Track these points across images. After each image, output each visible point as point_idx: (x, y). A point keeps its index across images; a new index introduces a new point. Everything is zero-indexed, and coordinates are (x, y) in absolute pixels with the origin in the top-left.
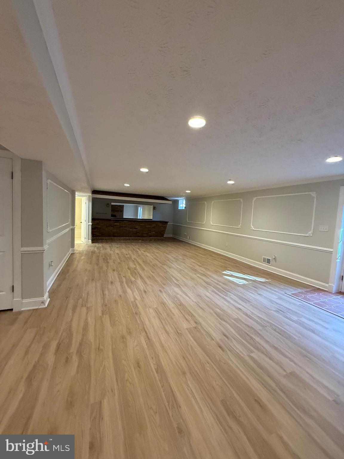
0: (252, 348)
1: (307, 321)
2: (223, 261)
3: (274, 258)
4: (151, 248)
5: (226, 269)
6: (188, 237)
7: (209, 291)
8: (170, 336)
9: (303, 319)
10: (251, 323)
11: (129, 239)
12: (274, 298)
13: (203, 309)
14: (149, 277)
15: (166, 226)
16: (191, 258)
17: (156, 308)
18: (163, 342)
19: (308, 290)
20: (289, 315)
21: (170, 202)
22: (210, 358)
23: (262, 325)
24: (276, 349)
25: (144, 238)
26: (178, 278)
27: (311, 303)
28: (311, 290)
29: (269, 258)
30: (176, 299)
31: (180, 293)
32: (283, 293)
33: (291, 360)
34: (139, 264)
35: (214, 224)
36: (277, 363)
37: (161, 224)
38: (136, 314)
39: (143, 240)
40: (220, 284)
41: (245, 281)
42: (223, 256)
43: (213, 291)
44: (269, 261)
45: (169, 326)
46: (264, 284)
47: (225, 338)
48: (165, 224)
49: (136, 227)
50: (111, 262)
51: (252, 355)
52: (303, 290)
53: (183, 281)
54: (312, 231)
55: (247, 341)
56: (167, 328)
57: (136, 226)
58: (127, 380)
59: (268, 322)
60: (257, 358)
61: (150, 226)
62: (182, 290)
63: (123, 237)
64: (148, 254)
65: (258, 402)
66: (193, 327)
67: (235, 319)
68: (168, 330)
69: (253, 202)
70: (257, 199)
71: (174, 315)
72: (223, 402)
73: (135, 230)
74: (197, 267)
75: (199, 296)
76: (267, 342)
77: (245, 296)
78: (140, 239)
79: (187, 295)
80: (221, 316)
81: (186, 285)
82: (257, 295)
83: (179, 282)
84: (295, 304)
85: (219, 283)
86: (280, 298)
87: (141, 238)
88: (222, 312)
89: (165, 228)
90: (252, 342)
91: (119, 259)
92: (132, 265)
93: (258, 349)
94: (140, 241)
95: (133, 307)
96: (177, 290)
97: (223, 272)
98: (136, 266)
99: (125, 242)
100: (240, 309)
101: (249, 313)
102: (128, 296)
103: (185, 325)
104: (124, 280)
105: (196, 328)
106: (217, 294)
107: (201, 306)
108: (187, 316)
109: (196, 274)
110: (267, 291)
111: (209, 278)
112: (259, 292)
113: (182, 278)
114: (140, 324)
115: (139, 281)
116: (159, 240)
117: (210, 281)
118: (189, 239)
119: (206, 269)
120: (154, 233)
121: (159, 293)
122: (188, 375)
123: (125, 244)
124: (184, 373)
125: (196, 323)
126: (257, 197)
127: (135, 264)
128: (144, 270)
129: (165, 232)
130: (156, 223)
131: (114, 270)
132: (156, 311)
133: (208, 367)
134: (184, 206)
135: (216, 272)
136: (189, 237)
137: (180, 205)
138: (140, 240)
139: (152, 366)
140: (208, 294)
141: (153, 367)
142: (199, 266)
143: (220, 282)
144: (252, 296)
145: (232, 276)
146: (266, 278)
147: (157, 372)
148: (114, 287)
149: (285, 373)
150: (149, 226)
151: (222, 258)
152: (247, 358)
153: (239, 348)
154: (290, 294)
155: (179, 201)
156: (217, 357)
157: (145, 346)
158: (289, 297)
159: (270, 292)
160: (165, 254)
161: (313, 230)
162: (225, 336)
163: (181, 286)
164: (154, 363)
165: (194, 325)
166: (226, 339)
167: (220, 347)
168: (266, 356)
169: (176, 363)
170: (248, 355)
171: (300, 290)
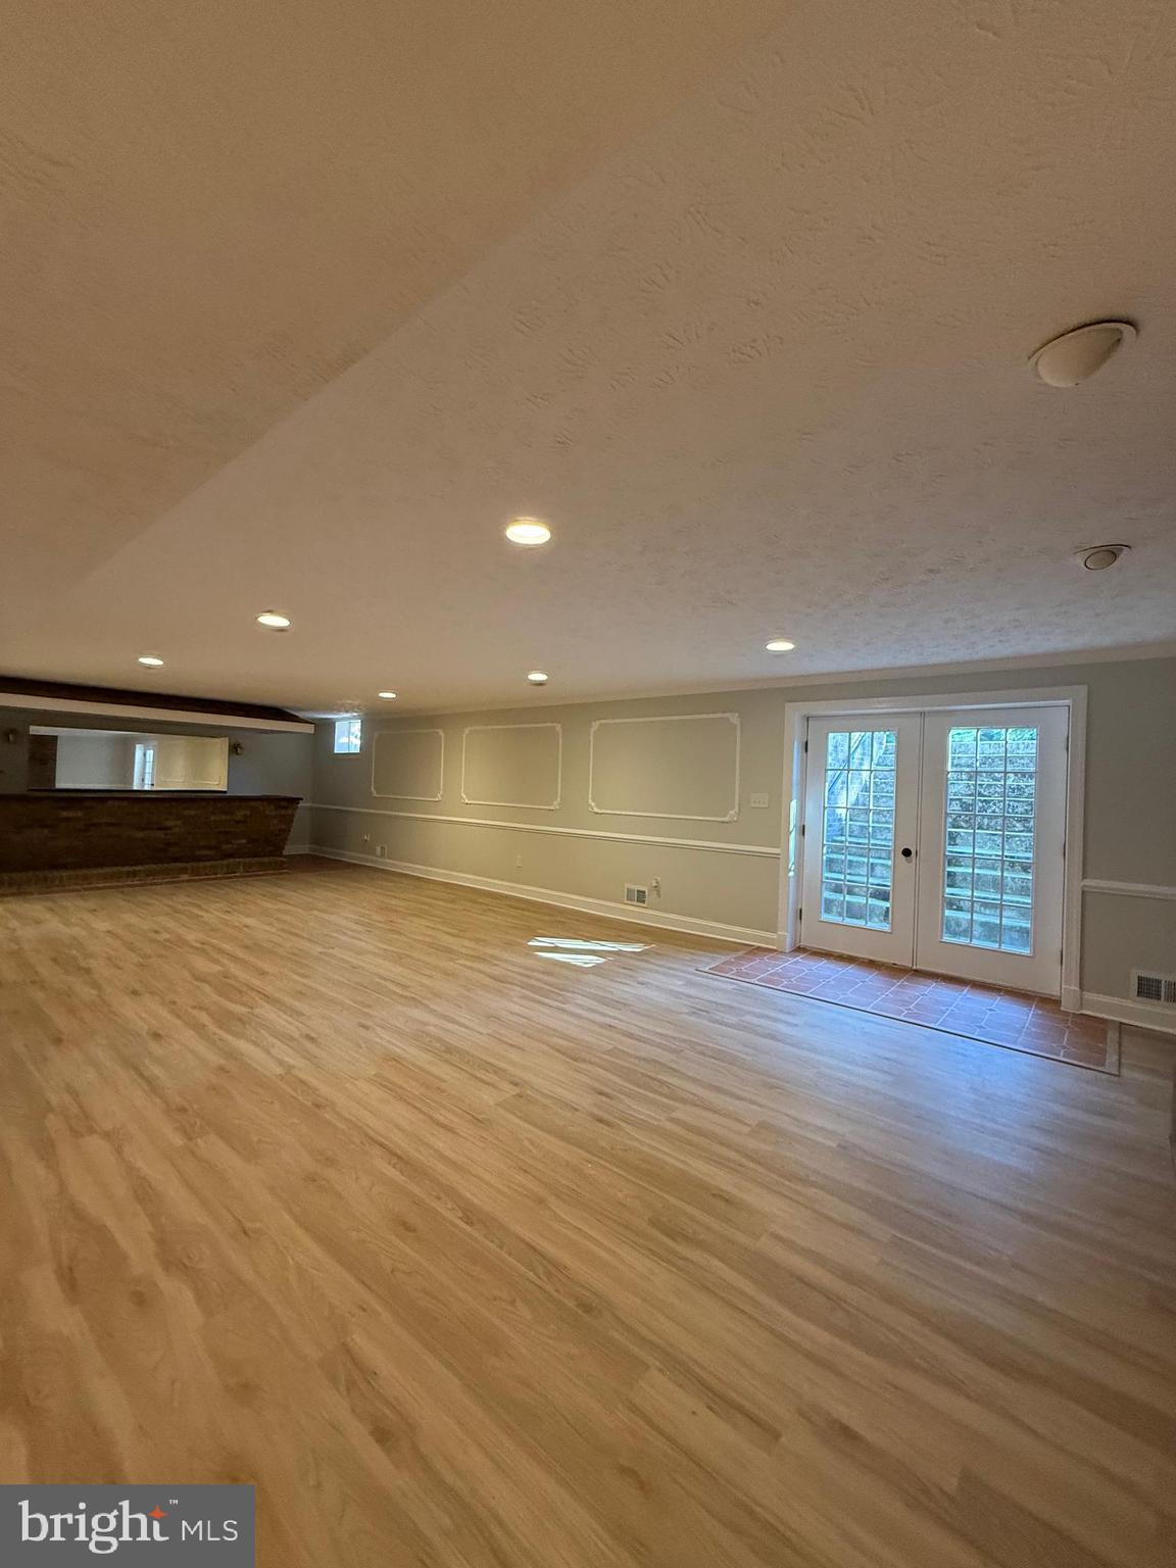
0: (671, 1102)
1: (756, 1021)
2: (513, 912)
3: (654, 885)
4: (249, 897)
5: (534, 934)
6: (378, 849)
7: (514, 999)
8: (462, 1134)
9: (748, 1018)
10: (646, 1051)
11: (134, 874)
12: (677, 985)
13: (519, 1048)
14: (300, 994)
15: (293, 815)
16: (415, 915)
17: (375, 1075)
18: (448, 1153)
19: (740, 954)
20: (719, 1016)
21: (309, 729)
22: (588, 1152)
23: (673, 1051)
24: (718, 1089)
25: (202, 864)
26: (404, 981)
27: (752, 981)
28: (746, 954)
29: (642, 889)
30: (428, 1039)
31: (432, 1019)
32: (692, 970)
33: (753, 1102)
34: (234, 958)
35: (473, 799)
36: (728, 1115)
37: (272, 807)
38: (318, 1106)
39: (196, 872)
40: (535, 974)
41: (596, 958)
42: (507, 897)
43: (525, 997)
44: (641, 897)
45: (442, 1111)
46: (644, 957)
47: (604, 1099)
48: (286, 808)
49: (168, 823)
50: (99, 967)
51: (674, 1115)
52: (731, 957)
53: (422, 985)
54: (737, 809)
55: (655, 1092)
56: (441, 1119)
57: (167, 819)
58: (392, 1271)
59: (685, 1041)
60: (688, 1119)
61: (228, 817)
62: (433, 1012)
63: (101, 865)
64: (249, 921)
65: (720, 1195)
66: (514, 1096)
67: (609, 1053)
68: (445, 1122)
69: (592, 733)
70: (601, 725)
71: (445, 1081)
72: (653, 1223)
73: (160, 834)
74: (447, 940)
75: (491, 1017)
76: (695, 1081)
77: (612, 993)
78: (184, 871)
79: (454, 1022)
80: (573, 1054)
81: (437, 995)
82: (636, 984)
83: (411, 989)
84: (725, 991)
85: (530, 973)
86: (690, 984)
87: (188, 865)
88: (571, 1044)
89: (289, 820)
90: (665, 1090)
91: (130, 953)
92: (201, 964)
93: (684, 1101)
94: (185, 877)
95: (295, 1090)
96: (417, 1013)
97: (530, 943)
98: (223, 966)
99: (118, 887)
100: (610, 1026)
101: (634, 1030)
102: (254, 1065)
103: (488, 1097)
104: (204, 1018)
105: (520, 1096)
106: (539, 1002)
107: (510, 1042)
108: (482, 1075)
109: (451, 960)
110: (657, 972)
111: (497, 965)
112: (640, 979)
113: (417, 978)
114: (349, 1129)
115: (266, 1011)
116: (263, 866)
117: (504, 971)
118: (382, 855)
119: (478, 941)
120: (244, 841)
121: (363, 1032)
122: (552, 1201)
123: (122, 893)
124: (541, 1201)
125: (516, 1085)
126: (602, 721)
127: (217, 962)
128: (263, 973)
129: (289, 837)
130: (253, 803)
131: (135, 993)
132: (380, 1082)
133: (589, 1169)
134: (358, 742)
135: (509, 945)
136: (382, 848)
137: (339, 738)
138: (186, 873)
139: (450, 1216)
140: (516, 1008)
141: (453, 1217)
142: (453, 935)
143: (533, 970)
144: (625, 990)
145: (556, 949)
146: (642, 942)
147: (470, 1223)
148: (177, 1047)
149: (749, 1129)
150: (223, 817)
151: (510, 906)
152: (669, 1126)
153: (644, 1112)
154: (707, 969)
155: (334, 723)
156: (603, 1144)
157: (400, 1178)
158: (707, 978)
159: (664, 974)
160: (315, 912)
161: (739, 805)
162: (601, 1093)
163: (425, 1002)
164: (450, 1206)
165: (512, 1091)
166: (608, 1100)
167: (600, 1120)
168: (705, 1108)
169: (509, 1187)
170: (667, 1120)
171: (724, 958)
